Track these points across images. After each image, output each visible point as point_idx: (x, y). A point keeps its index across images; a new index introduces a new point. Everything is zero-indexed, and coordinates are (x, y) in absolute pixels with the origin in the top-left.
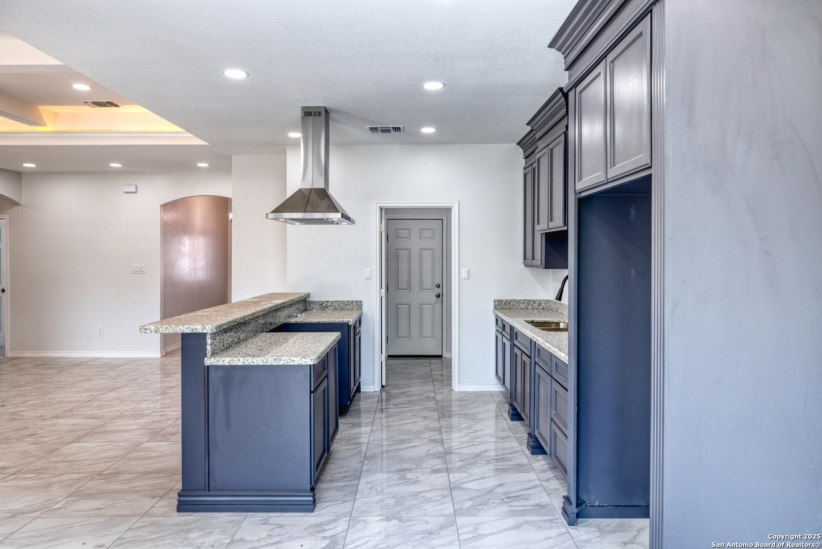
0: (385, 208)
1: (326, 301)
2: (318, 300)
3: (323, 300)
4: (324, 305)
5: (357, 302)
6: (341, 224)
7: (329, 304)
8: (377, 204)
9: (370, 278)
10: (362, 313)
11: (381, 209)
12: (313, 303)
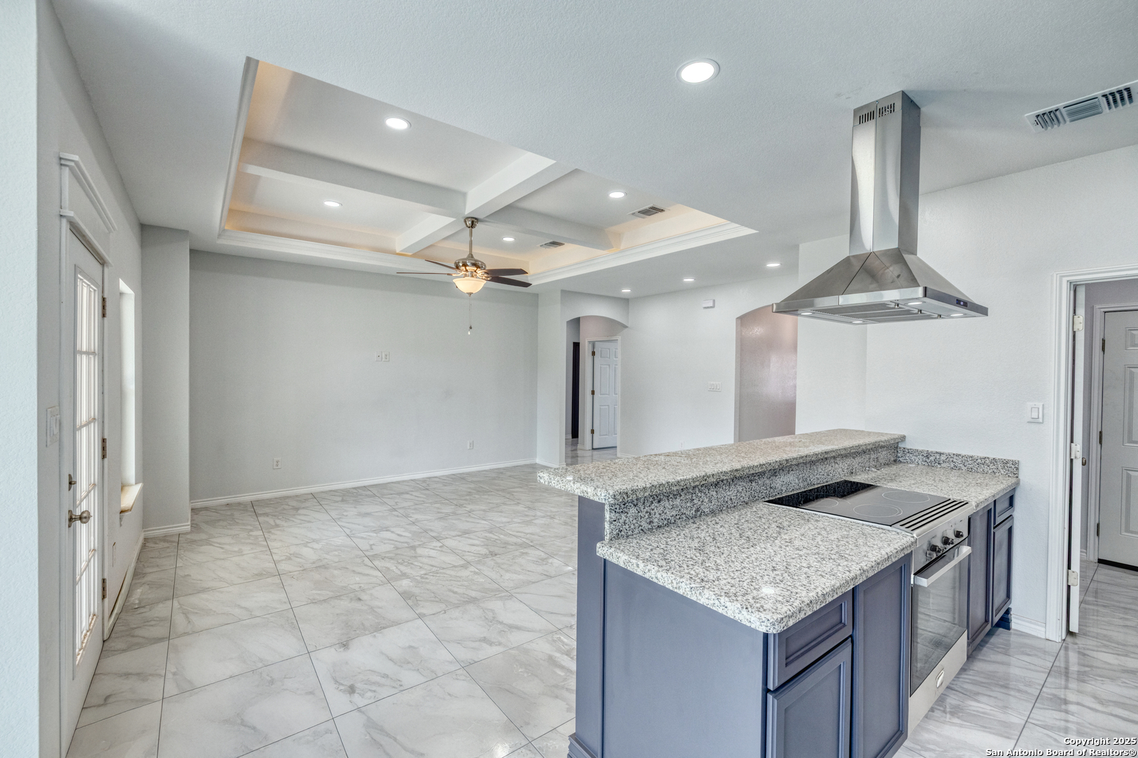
0: (1087, 286)
1: (937, 453)
2: (920, 448)
3: (930, 450)
4: (932, 458)
5: (1005, 462)
6: (949, 317)
7: (943, 458)
8: (1062, 277)
9: (1040, 420)
10: (1018, 483)
11: (1075, 288)
12: (910, 451)
